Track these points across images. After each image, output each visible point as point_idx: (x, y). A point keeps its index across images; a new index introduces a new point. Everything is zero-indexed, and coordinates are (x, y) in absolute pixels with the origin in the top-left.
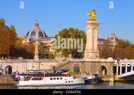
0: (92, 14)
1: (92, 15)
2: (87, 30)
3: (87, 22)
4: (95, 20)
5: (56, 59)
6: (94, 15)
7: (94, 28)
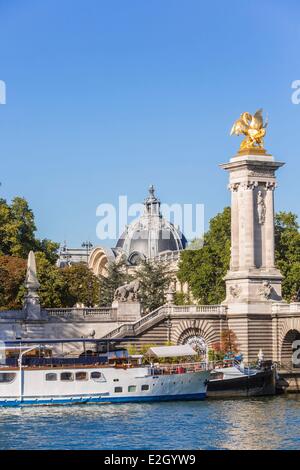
0: (248, 127)
1: (250, 131)
2: (233, 193)
3: (232, 160)
4: (263, 152)
5: (116, 309)
6: (256, 132)
7: (256, 184)
